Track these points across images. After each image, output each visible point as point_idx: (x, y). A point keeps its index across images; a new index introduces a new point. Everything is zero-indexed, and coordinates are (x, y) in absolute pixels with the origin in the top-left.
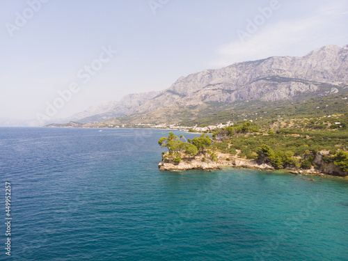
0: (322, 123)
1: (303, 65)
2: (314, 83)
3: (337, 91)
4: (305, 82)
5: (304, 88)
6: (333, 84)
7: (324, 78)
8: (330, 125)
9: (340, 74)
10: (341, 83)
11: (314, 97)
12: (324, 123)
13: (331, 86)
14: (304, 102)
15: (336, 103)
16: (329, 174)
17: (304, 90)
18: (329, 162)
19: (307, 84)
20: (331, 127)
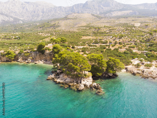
0: (10, 37)
1: (5, 7)
2: (11, 17)
3: (22, 22)
4: (7, 16)
5: (6, 19)
6: (20, 19)
7: (16, 15)
8: (14, 37)
9: (22, 14)
10: (23, 19)
11: (12, 24)
12: (11, 37)
13: (19, 20)
14: (7, 26)
15: (21, 28)
16: (4, 62)
17: (6, 20)
18: (4, 56)
19: (8, 17)
20: (14, 39)
